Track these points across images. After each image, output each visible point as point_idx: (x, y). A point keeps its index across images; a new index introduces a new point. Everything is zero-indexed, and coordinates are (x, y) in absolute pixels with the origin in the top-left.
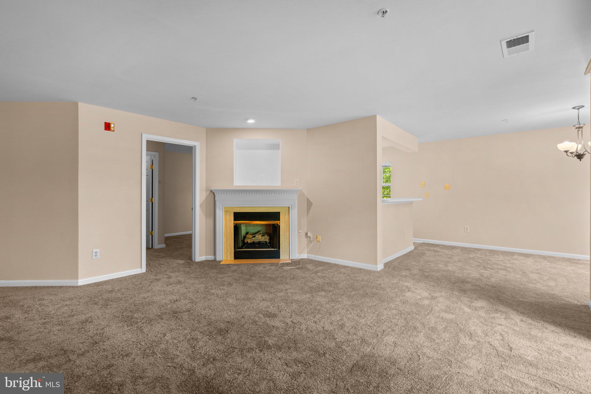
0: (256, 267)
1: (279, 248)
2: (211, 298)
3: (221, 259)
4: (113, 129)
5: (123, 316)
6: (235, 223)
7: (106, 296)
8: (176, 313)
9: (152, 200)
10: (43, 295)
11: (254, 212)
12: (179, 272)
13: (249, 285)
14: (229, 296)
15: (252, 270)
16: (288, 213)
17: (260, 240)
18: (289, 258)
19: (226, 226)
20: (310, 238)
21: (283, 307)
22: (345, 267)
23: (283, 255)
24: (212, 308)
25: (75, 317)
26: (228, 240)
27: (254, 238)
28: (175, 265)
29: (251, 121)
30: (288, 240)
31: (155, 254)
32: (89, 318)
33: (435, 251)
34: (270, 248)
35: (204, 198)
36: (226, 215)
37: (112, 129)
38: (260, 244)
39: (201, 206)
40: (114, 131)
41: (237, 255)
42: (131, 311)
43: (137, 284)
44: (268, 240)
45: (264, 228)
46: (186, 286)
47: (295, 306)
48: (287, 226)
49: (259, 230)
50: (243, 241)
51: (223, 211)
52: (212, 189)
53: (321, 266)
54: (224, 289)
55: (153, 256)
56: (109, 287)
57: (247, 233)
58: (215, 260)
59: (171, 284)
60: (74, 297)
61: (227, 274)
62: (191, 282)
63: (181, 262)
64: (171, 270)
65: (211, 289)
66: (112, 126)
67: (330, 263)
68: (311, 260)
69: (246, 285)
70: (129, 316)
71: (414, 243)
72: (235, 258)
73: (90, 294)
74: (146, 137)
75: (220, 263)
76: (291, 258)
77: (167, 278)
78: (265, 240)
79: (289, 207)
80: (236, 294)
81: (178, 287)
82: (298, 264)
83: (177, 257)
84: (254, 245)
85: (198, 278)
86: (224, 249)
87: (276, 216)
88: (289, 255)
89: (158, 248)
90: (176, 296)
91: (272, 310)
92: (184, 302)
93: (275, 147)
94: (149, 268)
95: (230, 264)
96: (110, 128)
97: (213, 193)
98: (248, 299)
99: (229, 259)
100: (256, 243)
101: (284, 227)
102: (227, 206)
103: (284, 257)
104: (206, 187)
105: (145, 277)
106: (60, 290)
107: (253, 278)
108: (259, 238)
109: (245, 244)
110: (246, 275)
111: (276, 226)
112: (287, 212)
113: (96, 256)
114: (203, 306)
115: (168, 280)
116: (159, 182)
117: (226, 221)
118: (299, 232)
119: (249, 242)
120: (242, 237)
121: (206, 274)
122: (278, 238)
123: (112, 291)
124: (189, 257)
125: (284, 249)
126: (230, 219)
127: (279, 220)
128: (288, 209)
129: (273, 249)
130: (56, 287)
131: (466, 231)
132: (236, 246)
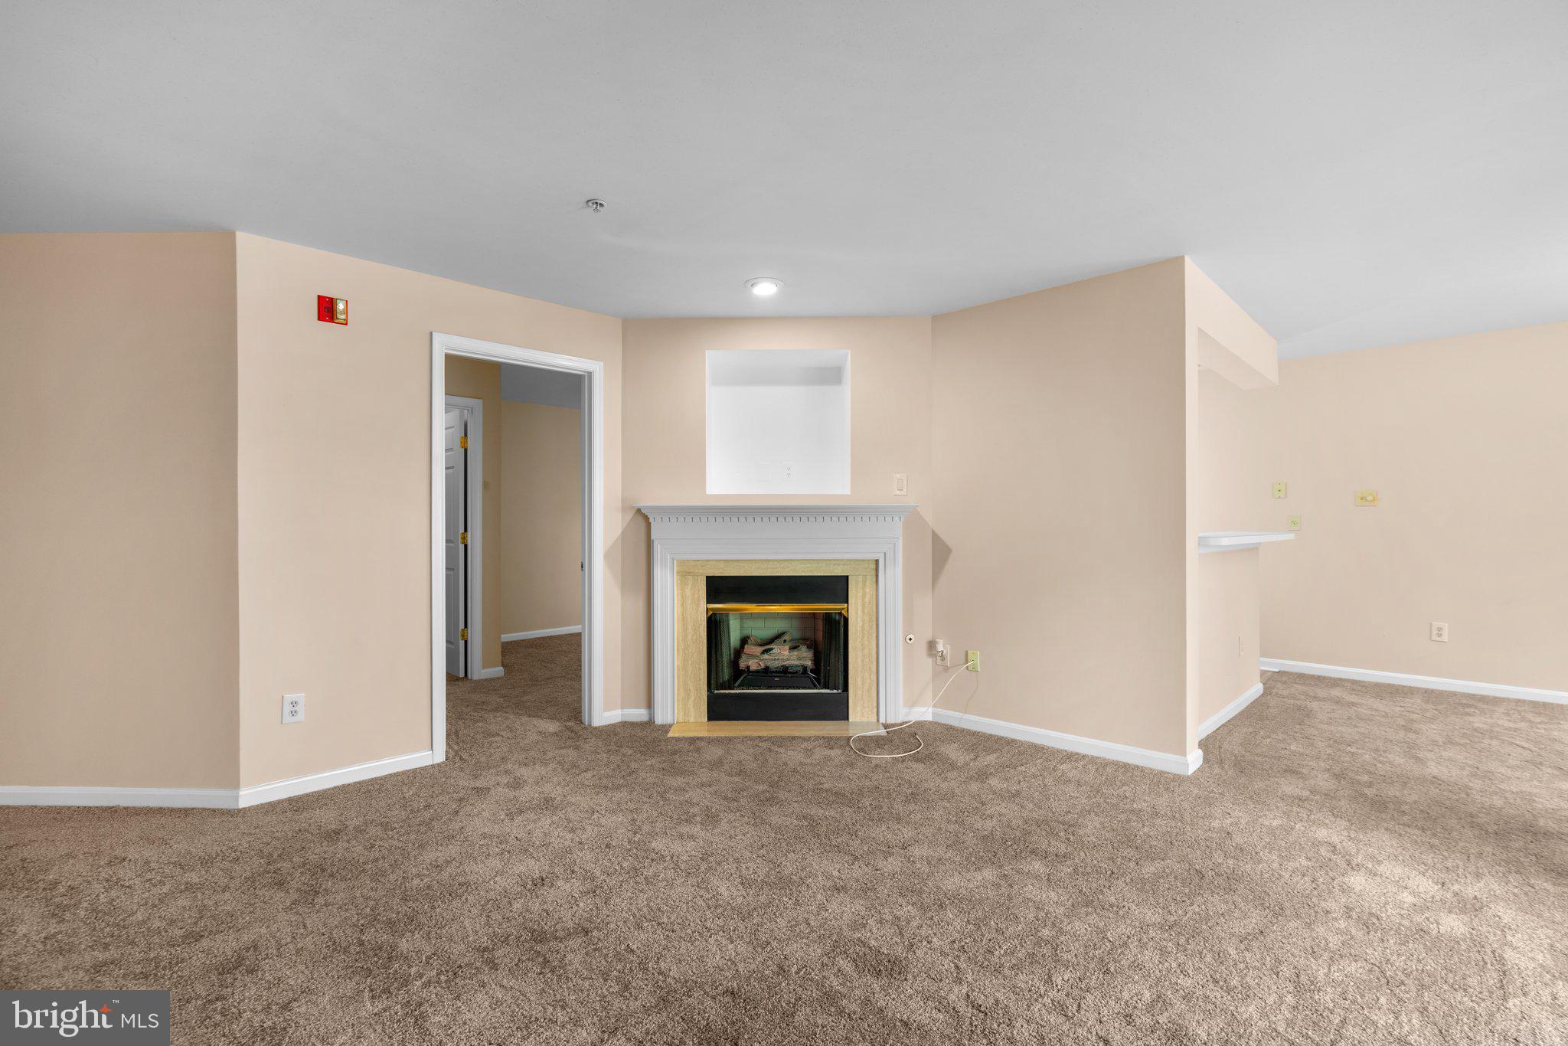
0: (782, 750)
1: (846, 689)
2: (656, 875)
3: (669, 721)
4: (343, 317)
5: (361, 943)
6: (712, 609)
7: (317, 851)
8: (539, 937)
9: (464, 538)
10: (126, 844)
11: (768, 575)
12: (546, 765)
13: (775, 820)
14: (713, 864)
15: (770, 760)
16: (874, 579)
17: (787, 663)
18: (878, 721)
19: (683, 619)
20: (943, 657)
21: (914, 924)
22: (1070, 757)
23: (858, 709)
24: (665, 920)
25: (205, 943)
26: (690, 662)
27: (766, 656)
28: (533, 737)
29: (765, 290)
30: (875, 663)
31: (474, 696)
32: (248, 949)
33: (1338, 702)
34: (815, 687)
35: (618, 531)
36: (683, 584)
37: (339, 316)
38: (785, 675)
39: (607, 556)
40: (346, 324)
41: (718, 709)
42: (390, 923)
43: (415, 805)
44: (809, 663)
45: (796, 623)
46: (569, 821)
47: (955, 922)
48: (870, 620)
49: (780, 631)
50: (735, 663)
51: (675, 573)
52: (641, 504)
53: (989, 751)
54: (692, 837)
55: (468, 706)
56: (328, 818)
57: (744, 641)
58: (650, 723)
59: (522, 812)
60: (218, 855)
61: (693, 773)
62: (584, 801)
63: (552, 727)
64: (521, 757)
65: (652, 834)
66: (341, 306)
67: (1014, 741)
68: (949, 728)
69: (764, 822)
70: (380, 949)
71: (1263, 673)
72: (712, 718)
73: (268, 844)
74: (445, 344)
75: (667, 732)
76: (882, 720)
77: (508, 785)
78: (802, 663)
79: (877, 561)
80: (737, 861)
81: (546, 821)
82: (912, 740)
83: (535, 711)
84: (766, 676)
85: (606, 788)
86: (678, 690)
87: (836, 587)
88: (876, 709)
89: (482, 677)
90: (539, 860)
91: (879, 937)
92: (567, 887)
93: (830, 376)
94: (456, 747)
95: (698, 738)
96: (335, 312)
97: (643, 518)
98: (784, 883)
99: (692, 720)
100: (773, 672)
101: (860, 624)
102: (685, 557)
103: (862, 717)
104: (623, 500)
105: (444, 779)
106: (183, 825)
107: (782, 795)
108: (783, 655)
109: (738, 674)
110: (757, 782)
111: (835, 620)
112: (871, 578)
113: (293, 713)
114: (633, 908)
115: (512, 794)
116: (486, 485)
117: (683, 605)
118: (908, 637)
119: (753, 667)
120: (732, 652)
121: (630, 774)
122: (842, 657)
123: (337, 832)
124: (573, 710)
125: (860, 692)
126: (696, 596)
127: (846, 600)
128: (873, 566)
129: (828, 691)
130: (172, 810)
131: (1434, 637)
132: (713, 679)
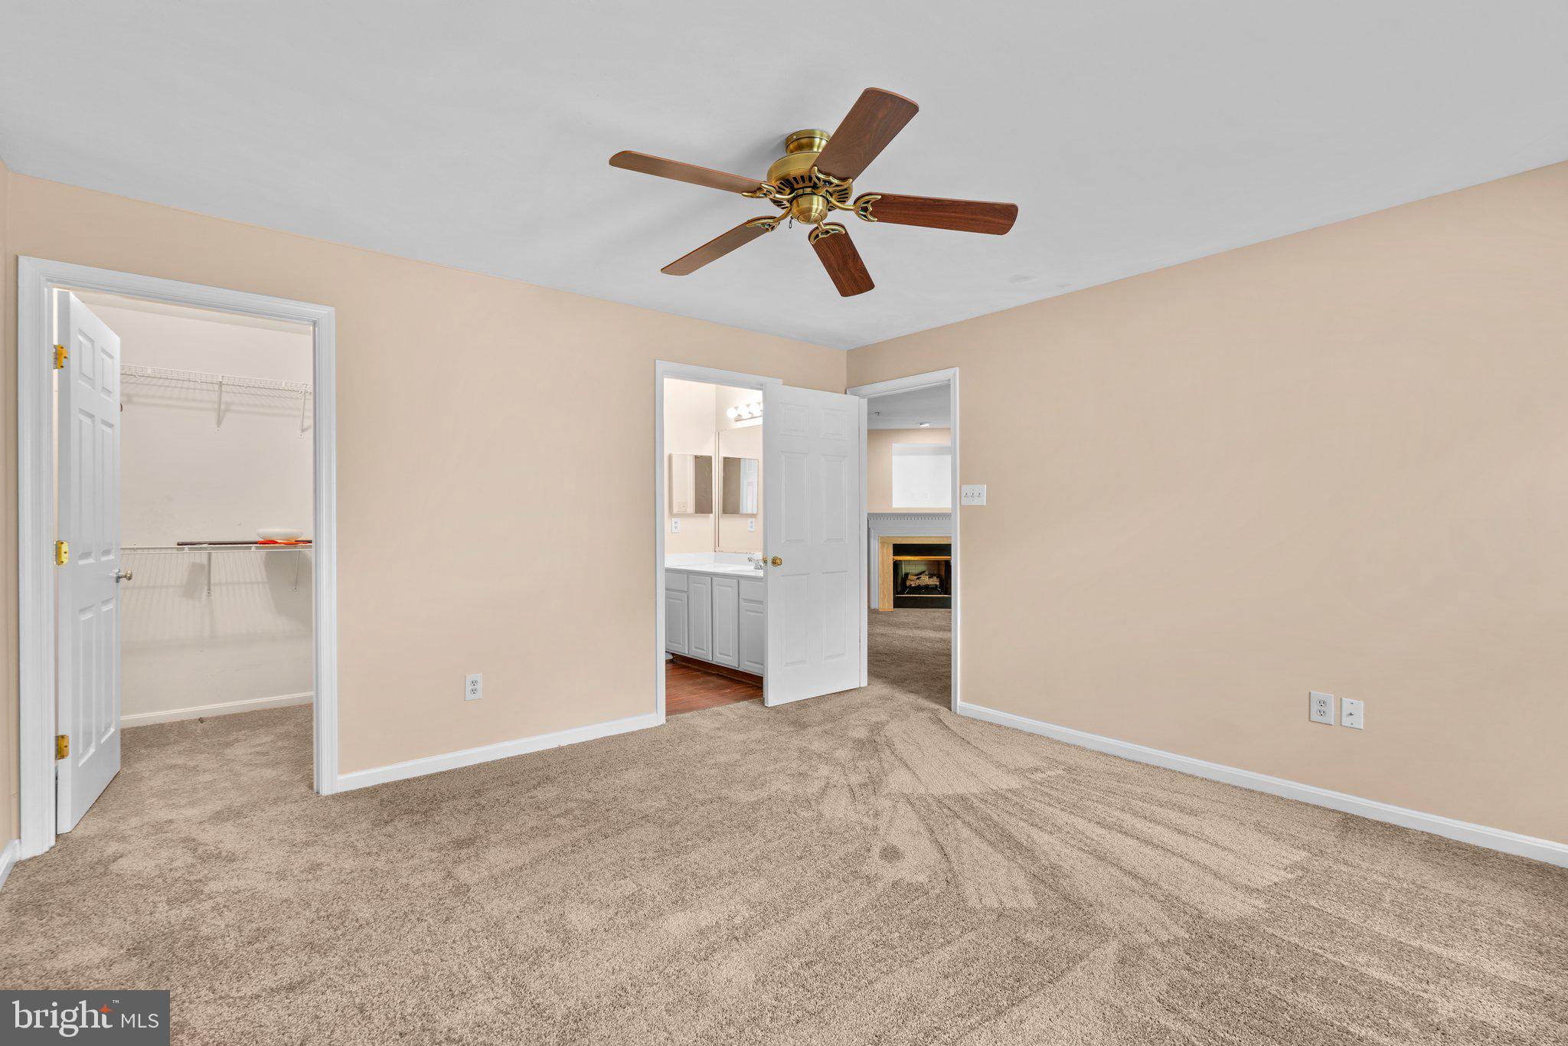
1: (950, 595)
3: (877, 608)
6: (895, 558)
17: (928, 584)
19: (883, 563)
26: (886, 583)
27: (917, 581)
34: (938, 594)
36: (883, 547)
38: (927, 589)
41: (898, 603)
44: (938, 583)
45: (930, 565)
49: (924, 569)
50: (905, 583)
51: (880, 542)
57: (909, 573)
72: (894, 607)
78: (932, 583)
84: (919, 589)
86: (882, 593)
87: (946, 549)
95: (888, 614)
99: (887, 607)
100: (922, 587)
102: (883, 535)
108: (926, 580)
109: (907, 588)
111: (945, 563)
117: (883, 556)
119: (913, 585)
120: (904, 578)
126: (888, 552)
127: (950, 555)
129: (943, 596)
132: (896, 591)
